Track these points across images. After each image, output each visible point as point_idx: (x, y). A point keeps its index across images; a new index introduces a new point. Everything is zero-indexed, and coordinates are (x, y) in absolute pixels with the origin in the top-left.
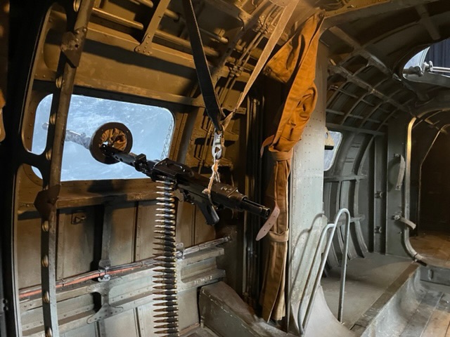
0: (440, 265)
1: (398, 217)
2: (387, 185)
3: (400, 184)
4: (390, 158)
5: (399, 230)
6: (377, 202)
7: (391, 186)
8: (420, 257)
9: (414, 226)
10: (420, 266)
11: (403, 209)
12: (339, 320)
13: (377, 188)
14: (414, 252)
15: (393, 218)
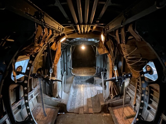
0: (78, 76)
1: (70, 67)
2: (67, 61)
3: (70, 61)
4: (67, 55)
5: (70, 70)
6: (65, 65)
7: (68, 61)
8: (74, 75)
9: (73, 69)
10: (74, 77)
11: (71, 66)
12: (65, 92)
13: (65, 62)
14: (73, 74)
15: (69, 68)
